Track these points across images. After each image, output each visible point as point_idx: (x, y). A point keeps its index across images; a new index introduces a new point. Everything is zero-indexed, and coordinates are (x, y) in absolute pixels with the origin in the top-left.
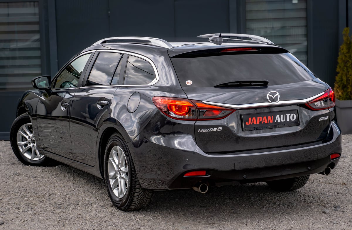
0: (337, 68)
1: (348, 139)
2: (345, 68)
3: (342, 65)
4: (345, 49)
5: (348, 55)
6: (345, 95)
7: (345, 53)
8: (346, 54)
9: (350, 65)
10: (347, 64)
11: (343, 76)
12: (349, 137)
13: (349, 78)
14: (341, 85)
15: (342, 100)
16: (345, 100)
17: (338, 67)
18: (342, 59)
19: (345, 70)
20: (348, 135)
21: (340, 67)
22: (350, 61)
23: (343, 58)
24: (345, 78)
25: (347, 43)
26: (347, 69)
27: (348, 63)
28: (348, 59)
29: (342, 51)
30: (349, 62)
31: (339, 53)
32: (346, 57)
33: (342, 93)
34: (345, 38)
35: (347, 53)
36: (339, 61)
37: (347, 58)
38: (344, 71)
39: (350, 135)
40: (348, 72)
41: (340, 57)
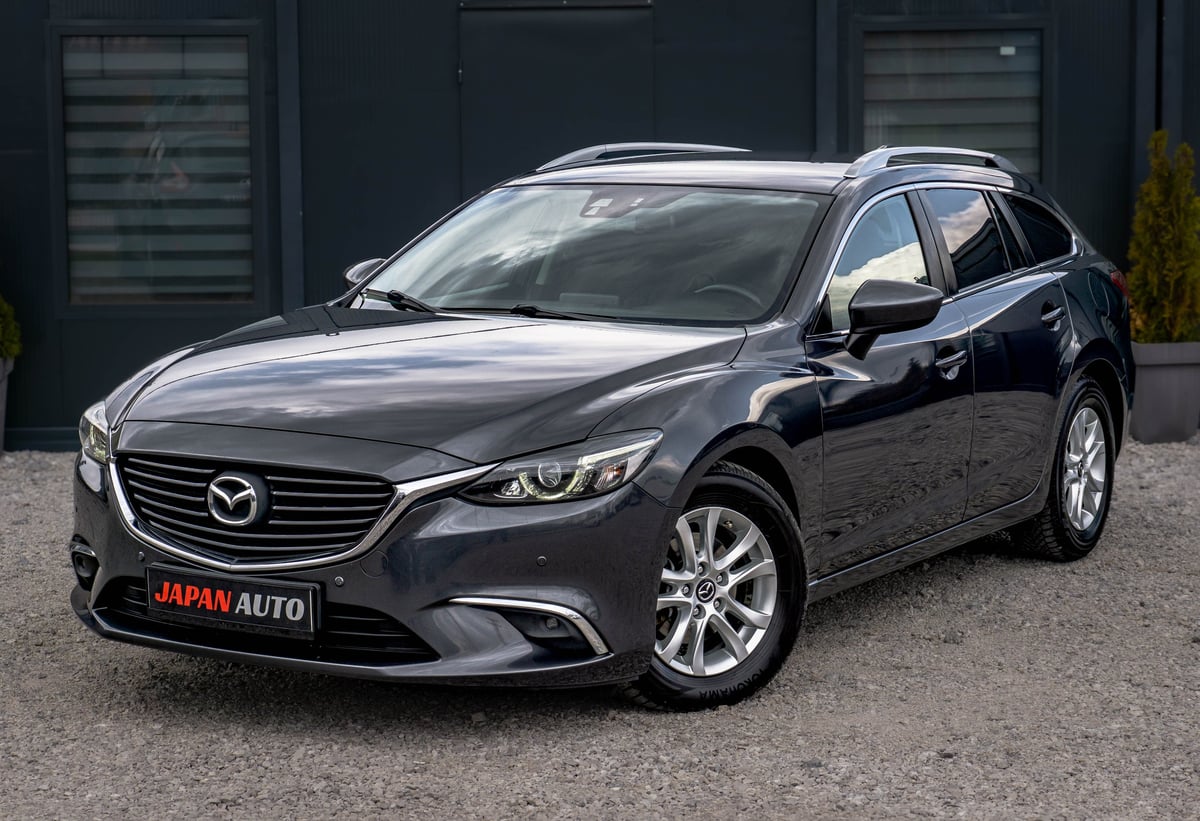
0: (1128, 248)
1: (1162, 456)
2: (1156, 249)
3: (1146, 240)
4: (1155, 192)
5: (1163, 211)
6: (1153, 327)
7: (1155, 204)
8: (1158, 209)
9: (1169, 240)
10: (1163, 237)
11: (1150, 273)
12: (1164, 449)
13: (1167, 279)
14: (1143, 299)
15: (1146, 342)
16: (1153, 341)
17: (1132, 245)
18: (1145, 222)
19: (1154, 254)
20: (1160, 446)
21: (1139, 245)
22: (1170, 227)
23: (1150, 221)
24: (1153, 279)
25: (1160, 176)
26: (1162, 253)
27: (1163, 233)
28: (1164, 224)
29: (1147, 200)
30: (1168, 232)
31: (1137, 206)
32: (1157, 215)
33: (1145, 323)
34: (1154, 162)
35: (1162, 204)
36: (1137, 228)
37: (1160, 220)
38: (1150, 256)
39: (1165, 444)
40: (1164, 260)
41: (1139, 216)
